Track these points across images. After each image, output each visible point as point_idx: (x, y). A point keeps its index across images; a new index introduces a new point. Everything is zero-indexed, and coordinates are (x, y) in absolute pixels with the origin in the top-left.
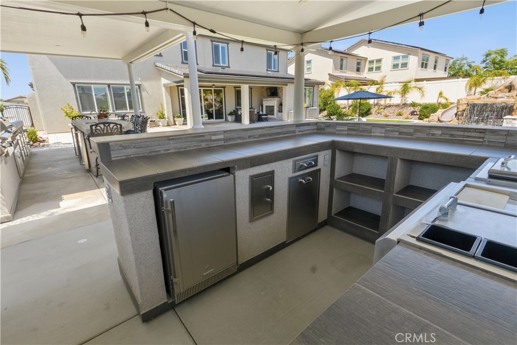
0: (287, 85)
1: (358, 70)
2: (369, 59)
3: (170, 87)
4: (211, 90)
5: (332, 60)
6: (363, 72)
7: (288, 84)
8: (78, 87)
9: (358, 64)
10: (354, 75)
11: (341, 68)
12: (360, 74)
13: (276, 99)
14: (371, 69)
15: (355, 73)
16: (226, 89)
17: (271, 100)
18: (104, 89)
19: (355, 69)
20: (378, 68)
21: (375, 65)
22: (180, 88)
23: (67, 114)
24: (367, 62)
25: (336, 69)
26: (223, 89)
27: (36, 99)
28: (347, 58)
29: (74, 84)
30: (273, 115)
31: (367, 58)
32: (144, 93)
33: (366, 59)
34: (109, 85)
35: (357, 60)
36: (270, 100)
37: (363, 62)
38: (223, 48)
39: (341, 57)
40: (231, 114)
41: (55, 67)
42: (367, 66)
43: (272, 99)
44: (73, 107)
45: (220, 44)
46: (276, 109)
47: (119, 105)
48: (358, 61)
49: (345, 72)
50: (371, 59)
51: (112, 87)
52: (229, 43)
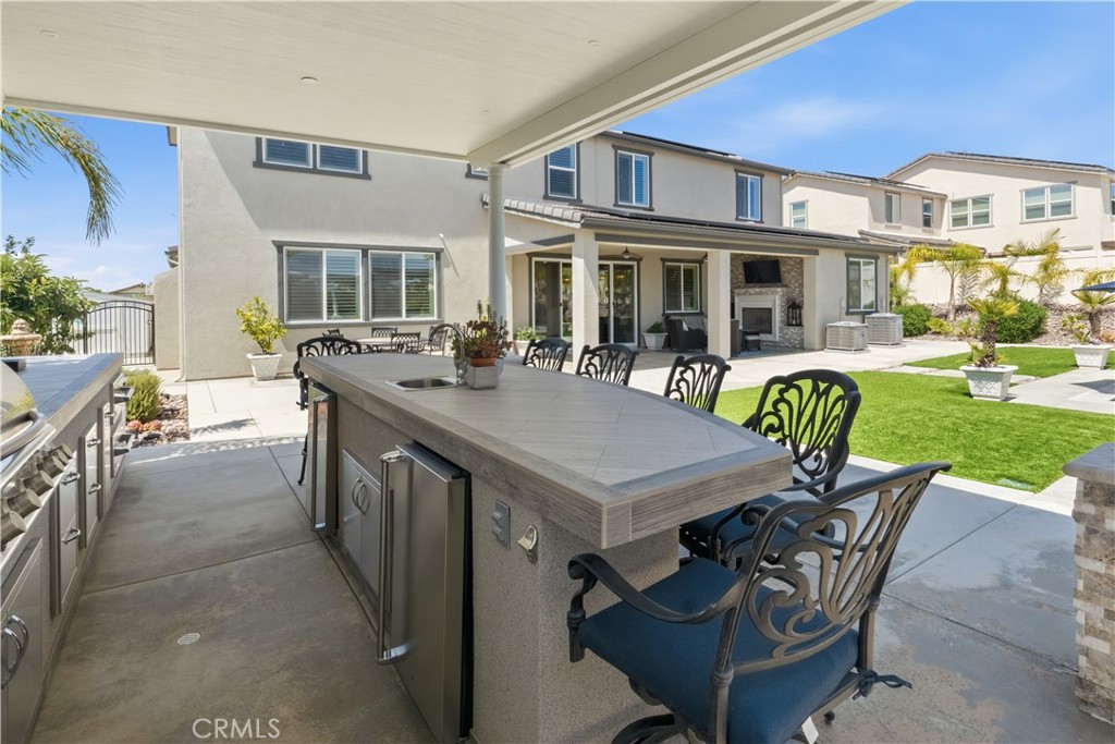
0: (816, 253)
1: (927, 222)
2: (950, 198)
3: (514, 256)
4: (608, 265)
5: (866, 199)
6: (940, 227)
7: (821, 251)
8: (290, 254)
9: (926, 208)
10: (918, 233)
11: (890, 220)
12: (932, 233)
13: (779, 290)
14: (959, 221)
15: (920, 230)
16: (641, 263)
17: (761, 293)
18: (352, 261)
19: (921, 221)
20: (982, 218)
21: (970, 211)
22: (534, 259)
23: (248, 325)
24: (948, 206)
25: (876, 218)
26: (635, 263)
27: (176, 284)
28: (899, 194)
29: (279, 246)
30: (770, 332)
31: (946, 196)
32: (447, 273)
33: (943, 198)
34: (365, 250)
35: (924, 198)
36: (757, 294)
37: (936, 205)
38: (639, 165)
39: (886, 191)
40: (655, 329)
41: (241, 204)
42: (948, 213)
43: (764, 290)
44: (268, 308)
45: (634, 155)
46: (778, 317)
47: (384, 303)
48: (926, 201)
49: (900, 228)
50: (959, 197)
51: (372, 254)
52: (653, 154)
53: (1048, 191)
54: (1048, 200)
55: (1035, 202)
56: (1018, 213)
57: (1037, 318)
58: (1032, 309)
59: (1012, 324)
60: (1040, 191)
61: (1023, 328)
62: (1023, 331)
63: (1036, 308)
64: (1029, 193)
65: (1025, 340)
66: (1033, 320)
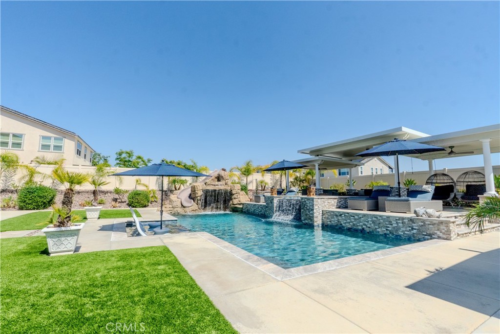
21: (11, 140)
50: (5, 131)
53: (52, 139)
54: (52, 143)
55: (46, 143)
56: (37, 147)
57: (52, 196)
58: (50, 191)
59: (39, 199)
60: (49, 138)
61: (45, 201)
62: (44, 203)
63: (52, 190)
64: (44, 138)
65: (45, 207)
66: (50, 197)
